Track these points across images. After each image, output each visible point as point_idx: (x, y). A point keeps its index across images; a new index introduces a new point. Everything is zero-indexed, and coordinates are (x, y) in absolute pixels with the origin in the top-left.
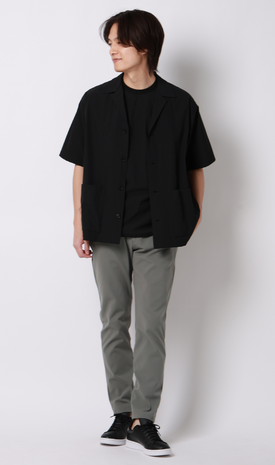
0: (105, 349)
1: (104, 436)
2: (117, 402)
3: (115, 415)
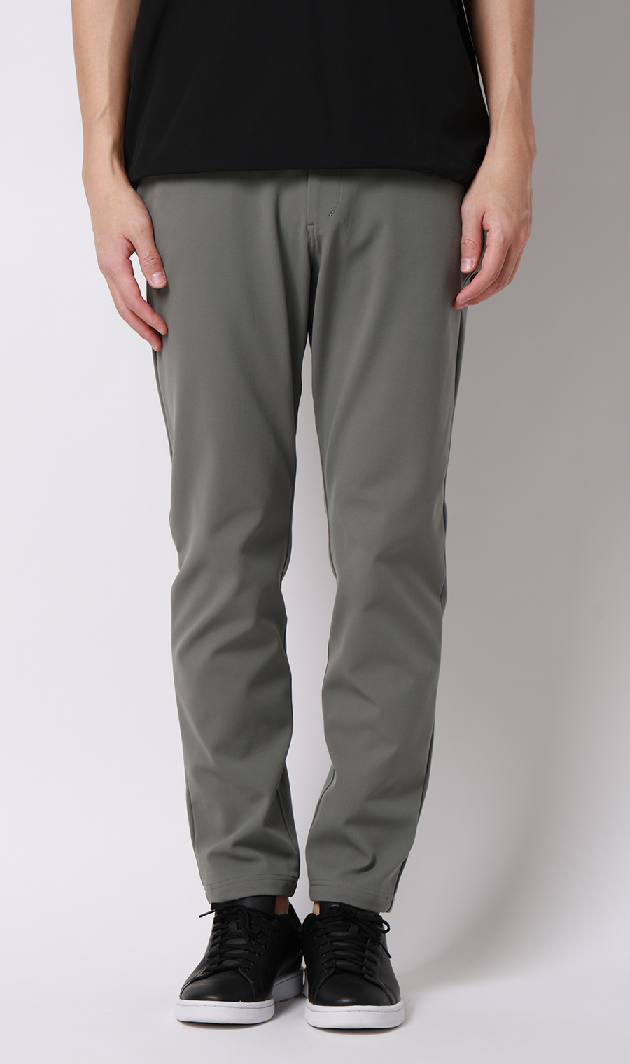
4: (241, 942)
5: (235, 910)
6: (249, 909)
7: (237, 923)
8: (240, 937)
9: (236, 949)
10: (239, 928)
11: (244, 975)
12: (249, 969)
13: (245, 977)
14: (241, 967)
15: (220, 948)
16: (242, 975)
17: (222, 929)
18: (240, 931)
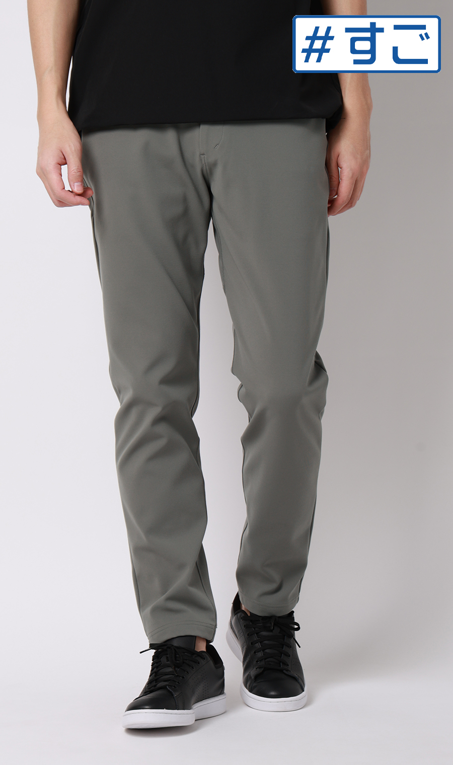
0: (125, 462)
1: (136, 706)
2: (156, 610)
3: (152, 646)
4: (170, 669)
5: (165, 648)
6: (176, 647)
7: (167, 658)
8: (168, 666)
9: (166, 675)
10: (168, 661)
11: (171, 690)
12: (175, 687)
13: (171, 692)
14: (168, 686)
15: (155, 676)
16: (169, 691)
17: (157, 663)
18: (169, 663)
